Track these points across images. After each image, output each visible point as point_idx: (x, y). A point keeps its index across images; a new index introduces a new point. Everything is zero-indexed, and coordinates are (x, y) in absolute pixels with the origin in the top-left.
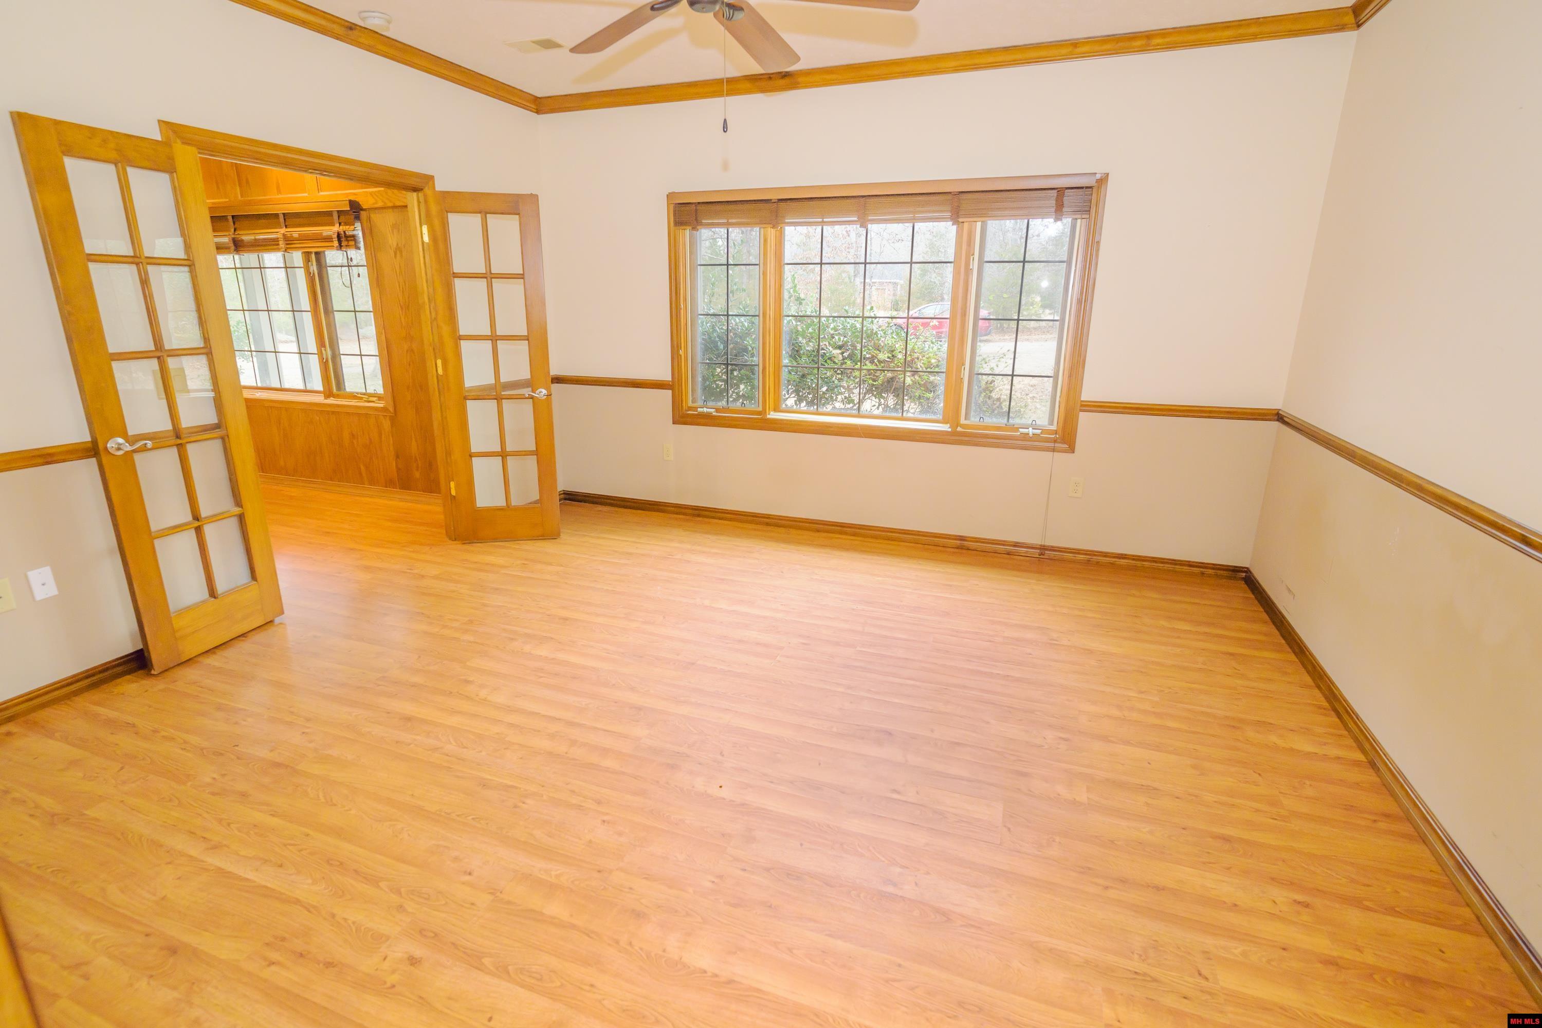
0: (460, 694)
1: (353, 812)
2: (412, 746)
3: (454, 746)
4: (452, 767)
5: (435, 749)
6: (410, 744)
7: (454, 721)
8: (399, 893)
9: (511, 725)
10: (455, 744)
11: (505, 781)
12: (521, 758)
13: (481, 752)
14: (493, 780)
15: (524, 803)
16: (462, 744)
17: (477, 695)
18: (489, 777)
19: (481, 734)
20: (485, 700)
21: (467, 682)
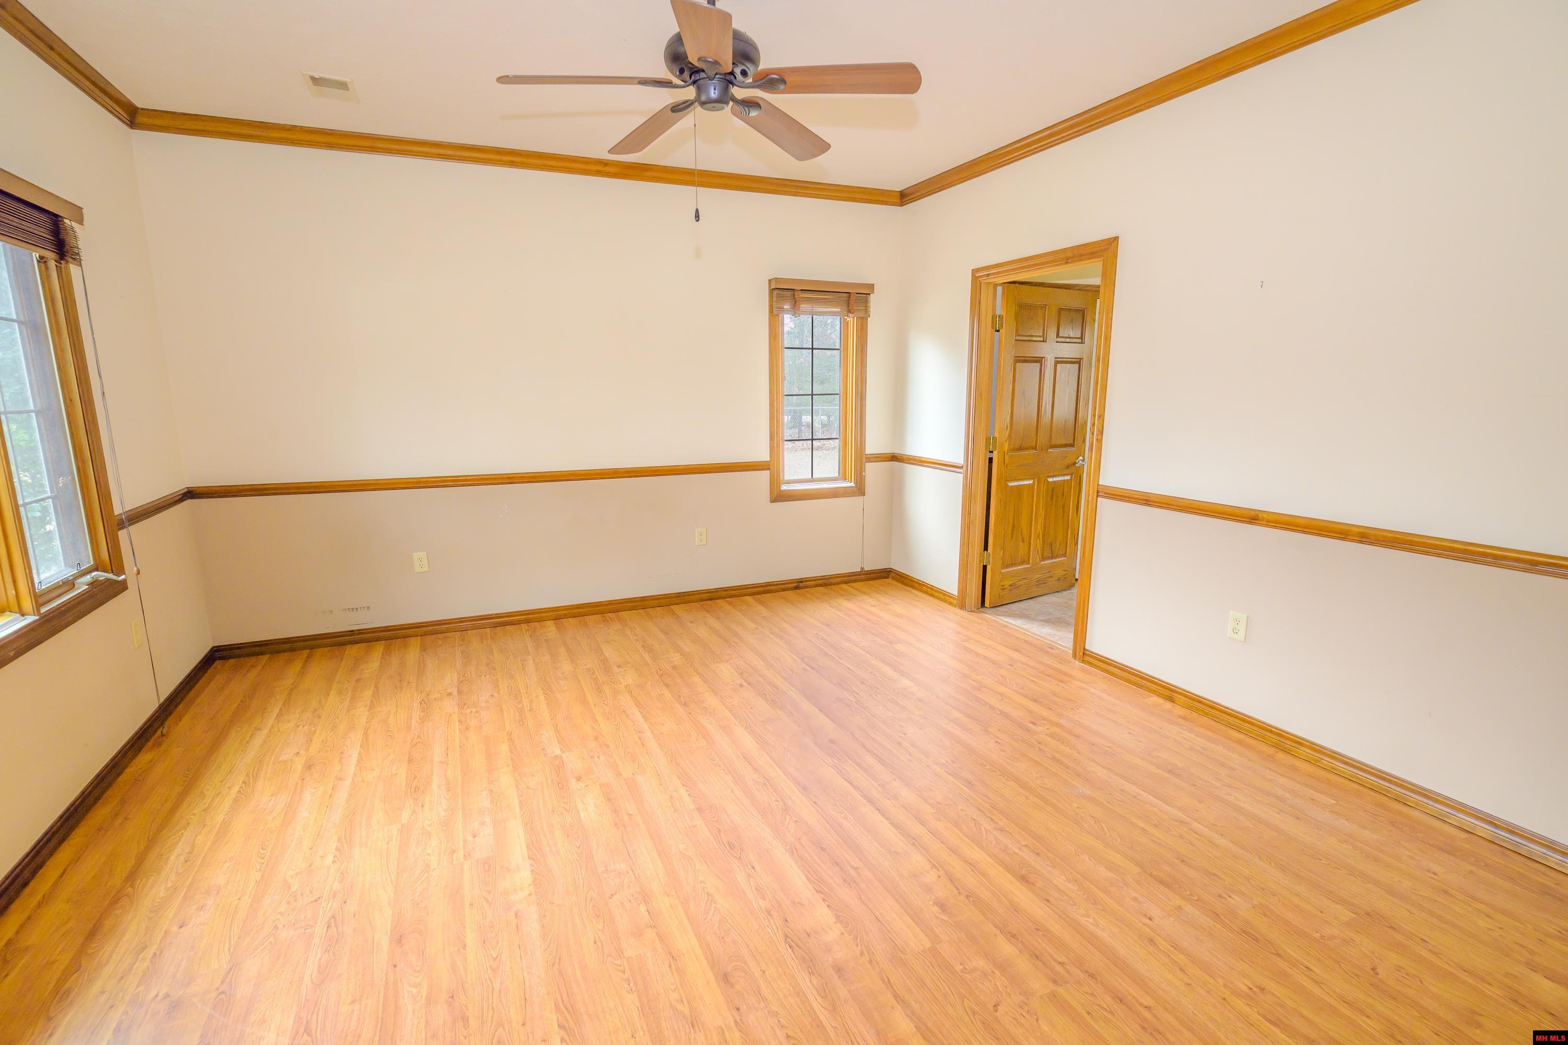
0: (958, 889)
1: (1075, 805)
2: (1023, 844)
3: (983, 826)
4: (991, 808)
5: (1001, 830)
6: (1026, 846)
7: (976, 854)
8: (1040, 749)
9: (923, 823)
10: (983, 828)
11: (953, 779)
12: (931, 790)
13: (962, 810)
14: (962, 784)
15: (947, 762)
16: (975, 824)
17: (939, 877)
18: (964, 788)
19: (956, 827)
20: (934, 866)
21: (942, 906)
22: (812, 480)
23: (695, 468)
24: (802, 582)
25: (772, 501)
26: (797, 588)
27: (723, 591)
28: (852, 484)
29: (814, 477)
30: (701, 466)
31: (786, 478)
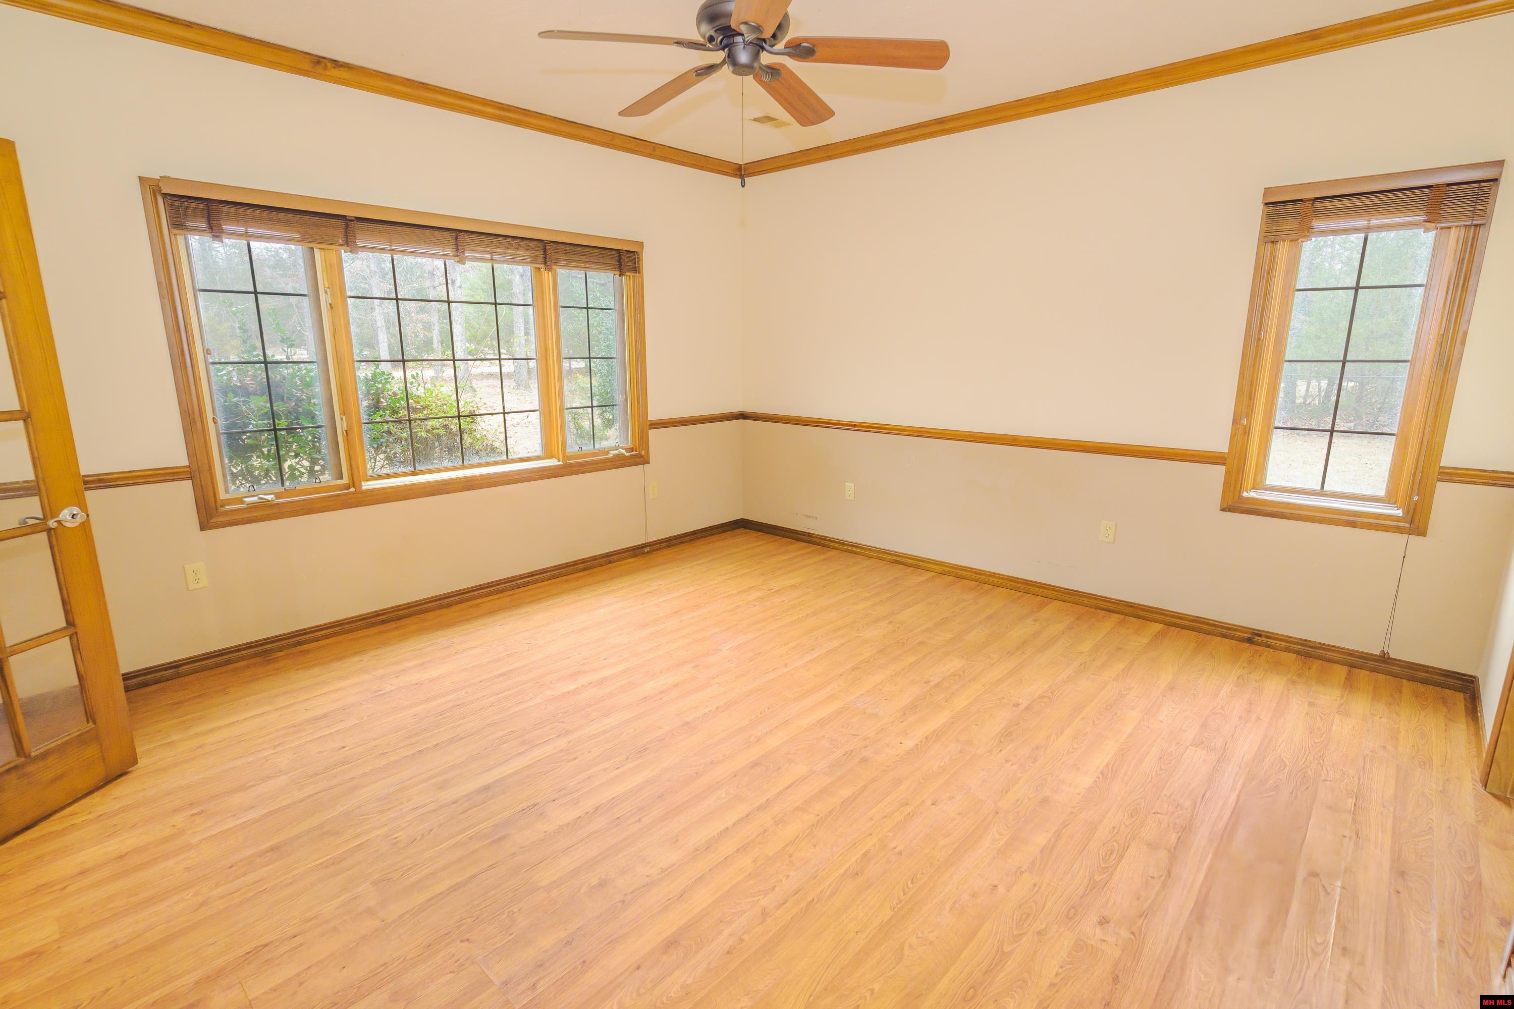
22: (1322, 492)
23: (1111, 448)
24: (1260, 636)
25: (1223, 510)
26: (1250, 641)
27: (1127, 605)
28: (1399, 513)
29: (1325, 489)
30: (1119, 446)
31: (1268, 482)
